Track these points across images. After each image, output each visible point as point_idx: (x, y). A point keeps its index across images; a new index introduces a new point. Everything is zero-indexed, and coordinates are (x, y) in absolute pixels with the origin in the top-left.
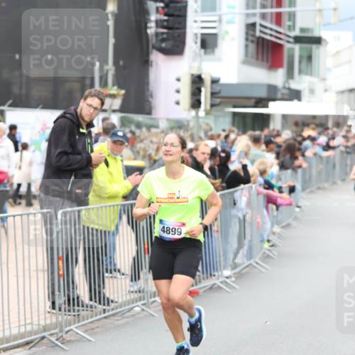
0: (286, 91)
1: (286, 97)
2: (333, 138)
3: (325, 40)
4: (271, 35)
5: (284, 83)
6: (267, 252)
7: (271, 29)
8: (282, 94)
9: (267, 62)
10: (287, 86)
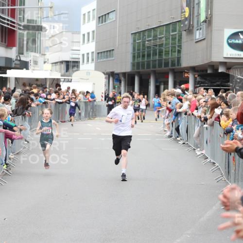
0: (18, 62)
1: (18, 66)
2: (50, 94)
3: (45, 28)
4: (8, 24)
5: (17, 57)
6: (6, 171)
7: (8, 20)
8: (15, 64)
9: (5, 42)
10: (19, 59)
